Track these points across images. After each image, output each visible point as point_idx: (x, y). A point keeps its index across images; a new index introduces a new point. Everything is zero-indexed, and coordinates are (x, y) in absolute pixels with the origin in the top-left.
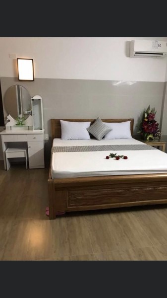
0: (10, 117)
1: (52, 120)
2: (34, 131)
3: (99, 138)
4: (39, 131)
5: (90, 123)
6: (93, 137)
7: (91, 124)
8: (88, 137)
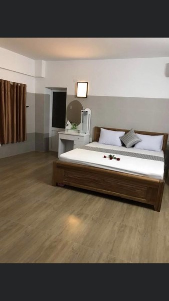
0: (68, 123)
1: (95, 127)
2: (81, 134)
3: (127, 146)
4: (84, 134)
5: (124, 132)
6: (124, 145)
7: (125, 134)
8: (120, 144)
